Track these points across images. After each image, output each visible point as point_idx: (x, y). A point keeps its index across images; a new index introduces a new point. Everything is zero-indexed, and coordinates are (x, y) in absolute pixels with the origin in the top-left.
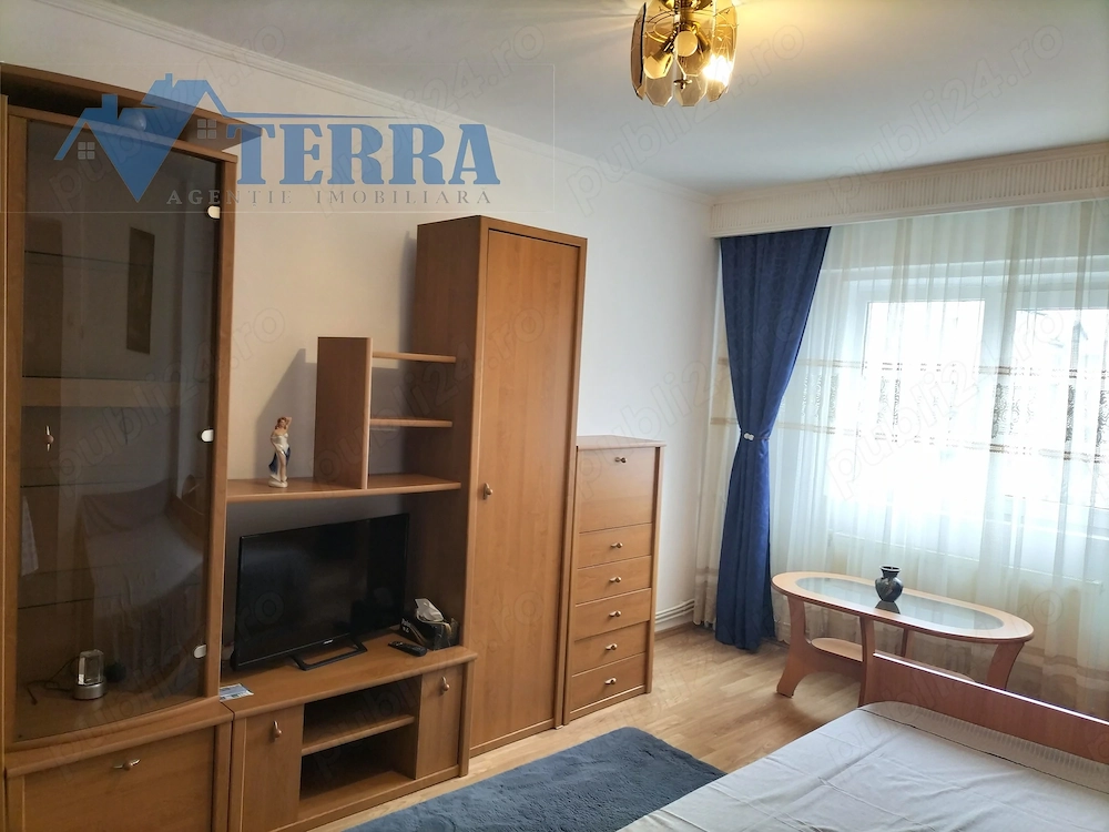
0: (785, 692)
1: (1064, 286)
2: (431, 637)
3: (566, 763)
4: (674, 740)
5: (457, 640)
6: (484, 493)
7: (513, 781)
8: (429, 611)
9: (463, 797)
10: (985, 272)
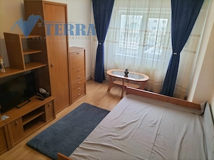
0: (109, 90)
1: (157, 14)
2: (45, 96)
3: (74, 112)
4: (92, 104)
5: (50, 95)
6: (52, 66)
7: (65, 118)
8: (43, 91)
9: (57, 123)
10: (144, 10)
